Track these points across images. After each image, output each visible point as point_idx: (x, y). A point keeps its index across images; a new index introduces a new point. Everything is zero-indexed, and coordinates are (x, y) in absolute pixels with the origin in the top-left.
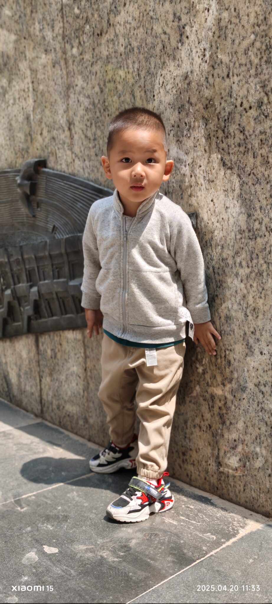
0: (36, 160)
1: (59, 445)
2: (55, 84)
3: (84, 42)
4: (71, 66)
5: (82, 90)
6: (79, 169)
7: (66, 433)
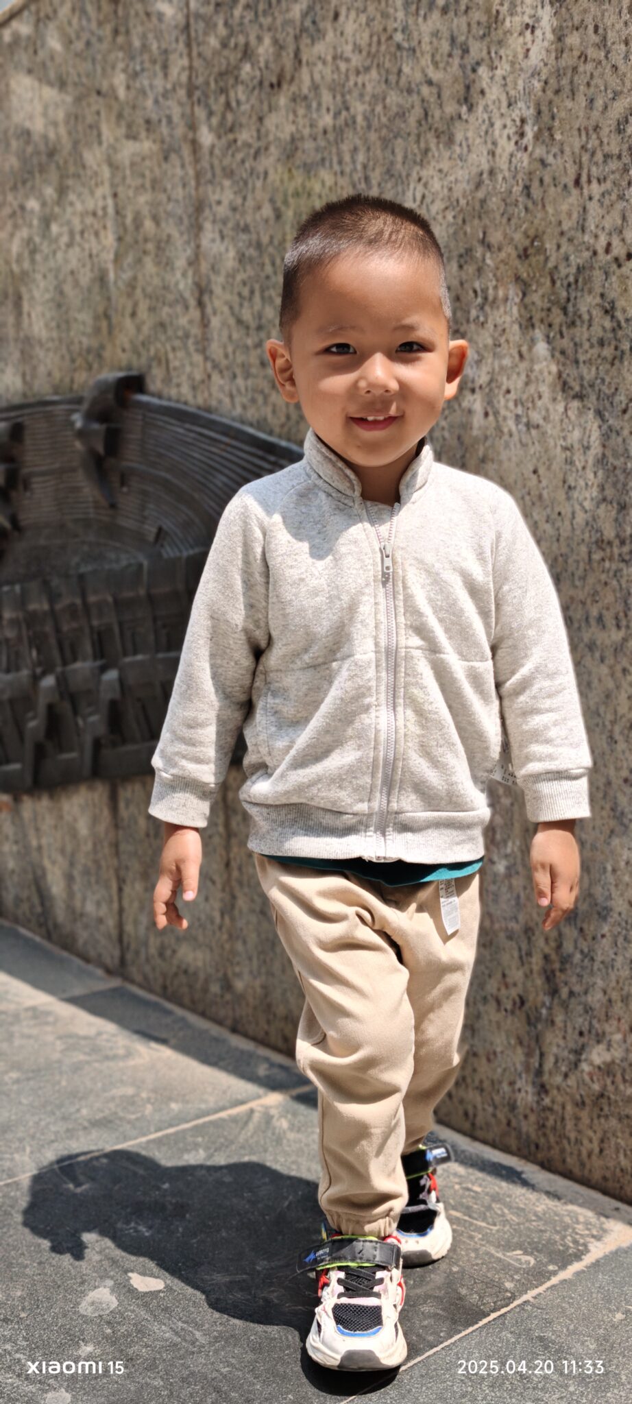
0: (121, 374)
1: (163, 1041)
2: (169, 199)
3: (238, 102)
4: (207, 157)
5: (230, 214)
6: (221, 396)
7: (179, 1011)
